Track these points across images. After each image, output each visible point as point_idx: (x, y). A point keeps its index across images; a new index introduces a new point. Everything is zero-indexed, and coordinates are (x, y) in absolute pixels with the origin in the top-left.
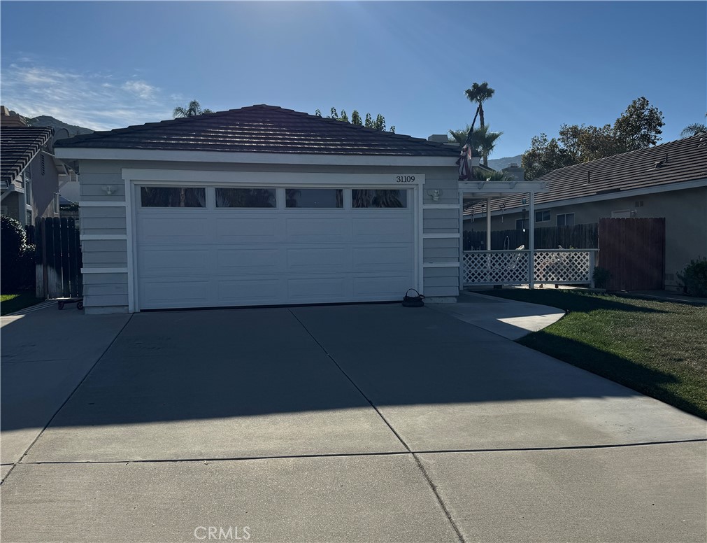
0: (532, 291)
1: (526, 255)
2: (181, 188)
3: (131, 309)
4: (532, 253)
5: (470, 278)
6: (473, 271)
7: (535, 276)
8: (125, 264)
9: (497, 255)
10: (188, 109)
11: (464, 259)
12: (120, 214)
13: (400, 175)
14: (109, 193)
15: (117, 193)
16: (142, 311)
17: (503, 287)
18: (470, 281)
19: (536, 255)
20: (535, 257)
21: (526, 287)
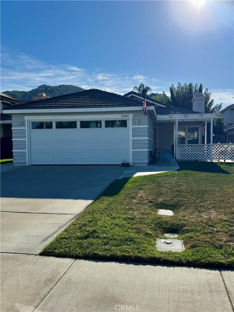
0: (211, 162)
1: (209, 146)
2: (44, 122)
4: (212, 145)
5: (181, 156)
6: (183, 153)
7: (213, 156)
8: (25, 149)
9: (194, 146)
11: (179, 148)
12: (23, 132)
14: (20, 124)
15: (23, 124)
16: (32, 165)
17: (198, 161)
19: (214, 146)
20: (214, 147)
21: (210, 161)
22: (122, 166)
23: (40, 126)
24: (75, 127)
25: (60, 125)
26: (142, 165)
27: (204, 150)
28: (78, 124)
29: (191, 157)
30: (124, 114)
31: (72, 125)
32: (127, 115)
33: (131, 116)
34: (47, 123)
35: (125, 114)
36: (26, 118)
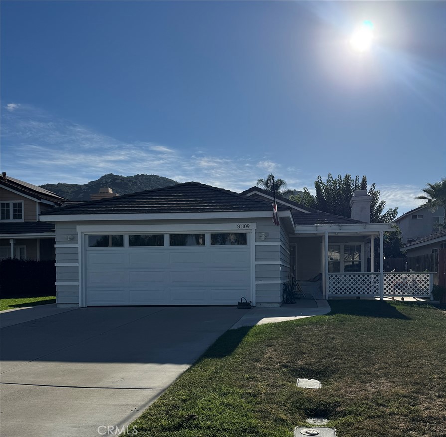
0: (382, 301)
1: (377, 276)
2: (109, 236)
3: (80, 305)
4: (382, 274)
5: (334, 291)
6: (336, 287)
7: (385, 291)
8: (77, 280)
9: (354, 276)
10: (266, 180)
11: (330, 278)
12: (75, 251)
13: (240, 224)
14: (69, 239)
15: (73, 239)
16: (88, 307)
17: (361, 299)
18: (334, 293)
19: (385, 275)
20: (385, 278)
21: (379, 299)
22: (238, 308)
23: (103, 241)
24: (161, 243)
25: (137, 241)
26: (270, 306)
27: (370, 282)
28: (167, 240)
29: (350, 293)
30: (242, 224)
31: (157, 240)
32: (247, 226)
33: (253, 226)
34: (114, 237)
35: (244, 224)
36: (79, 229)
